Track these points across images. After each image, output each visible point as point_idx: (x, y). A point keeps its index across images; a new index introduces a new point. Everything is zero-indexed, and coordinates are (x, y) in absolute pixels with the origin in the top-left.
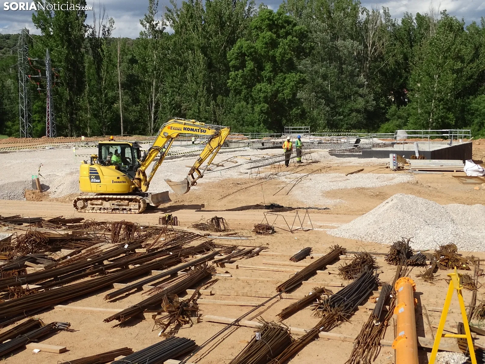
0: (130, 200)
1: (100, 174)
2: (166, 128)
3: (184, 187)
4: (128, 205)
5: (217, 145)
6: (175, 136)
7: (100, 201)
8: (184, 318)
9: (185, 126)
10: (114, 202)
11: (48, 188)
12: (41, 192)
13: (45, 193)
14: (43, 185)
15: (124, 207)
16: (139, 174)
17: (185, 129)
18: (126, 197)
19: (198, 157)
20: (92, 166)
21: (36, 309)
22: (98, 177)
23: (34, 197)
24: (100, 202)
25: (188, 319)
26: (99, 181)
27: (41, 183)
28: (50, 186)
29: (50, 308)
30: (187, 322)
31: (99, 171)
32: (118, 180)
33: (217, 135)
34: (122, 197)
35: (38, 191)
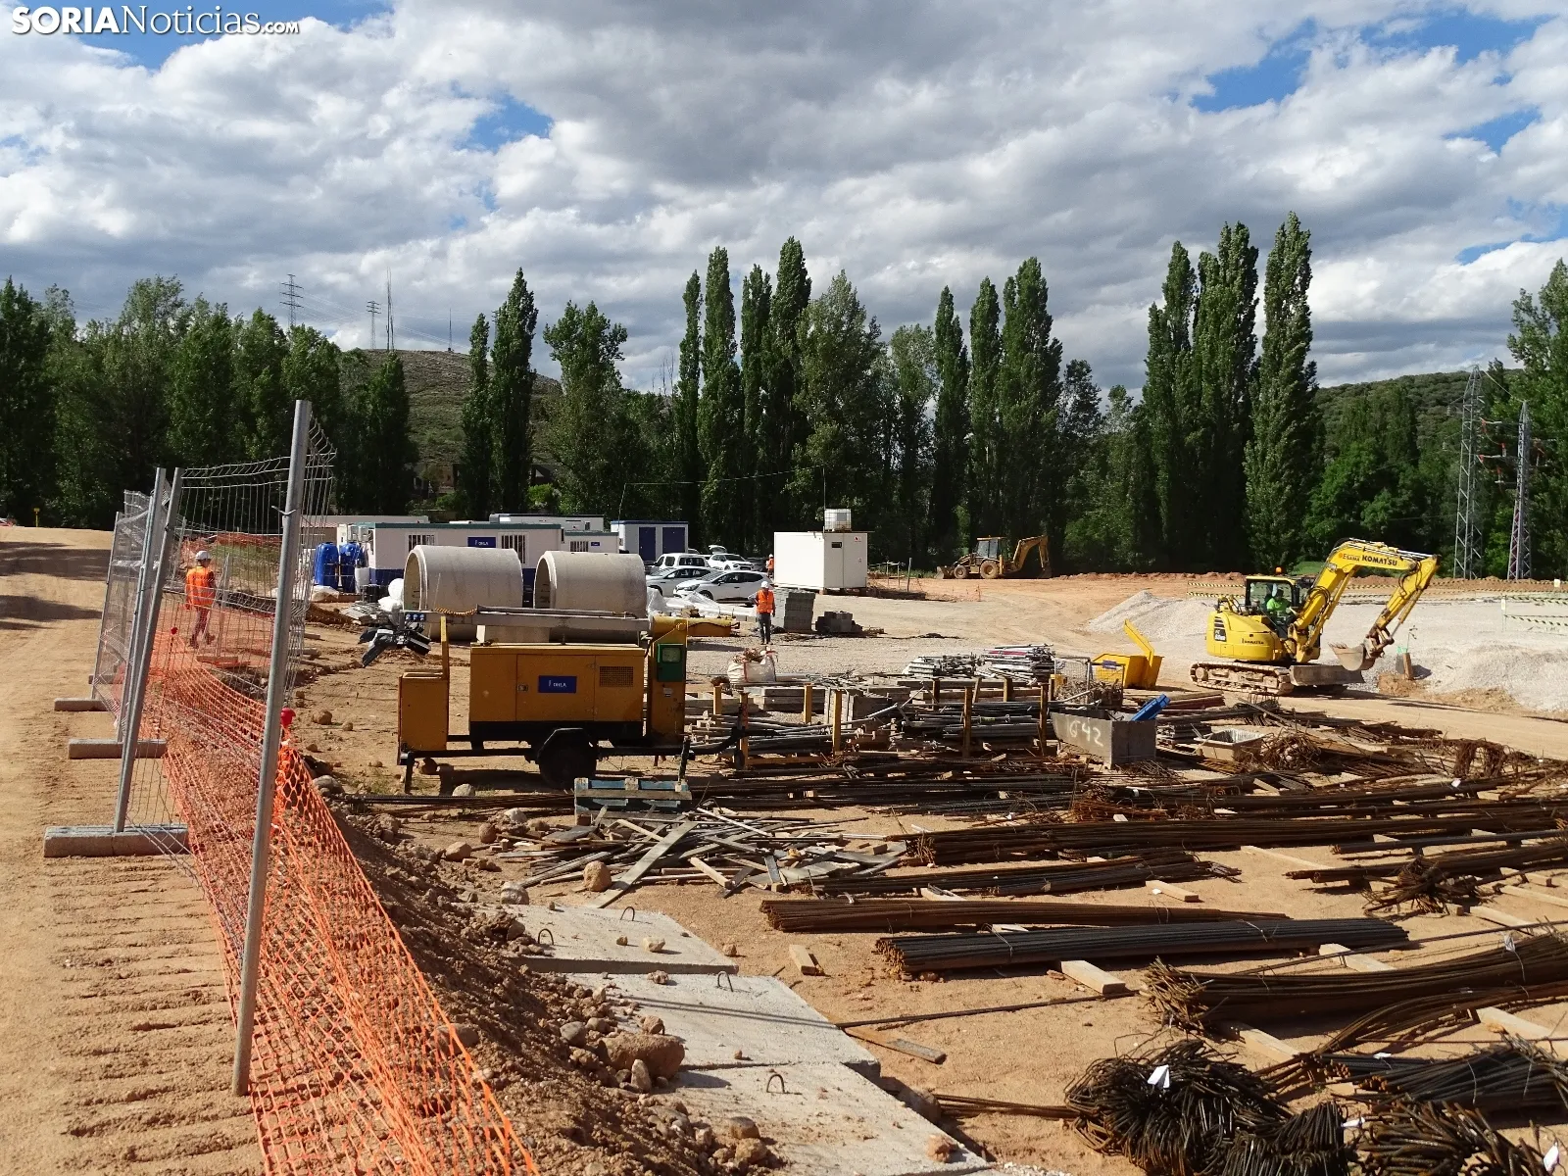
0: (1268, 673)
1: (1226, 628)
2: (1336, 557)
3: (1357, 658)
4: (1262, 680)
5: (1414, 588)
6: (1348, 569)
7: (1226, 671)
8: (1432, 900)
9: (1366, 554)
10: (1244, 674)
11: (1428, 673)
12: (1411, 679)
13: (1421, 682)
14: (1419, 666)
15: (1257, 684)
16: (1292, 632)
17: (1364, 558)
18: (1261, 667)
19: (1384, 607)
20: (1219, 615)
21: (1207, 843)
22: (1223, 633)
23: (1395, 687)
24: (1224, 672)
25: (1441, 905)
26: (1223, 638)
27: (1414, 663)
28: (1433, 670)
29: (1235, 847)
30: (1440, 910)
31: (1225, 623)
32: (1252, 639)
33: (1415, 569)
34: (1256, 667)
35: (1405, 677)
